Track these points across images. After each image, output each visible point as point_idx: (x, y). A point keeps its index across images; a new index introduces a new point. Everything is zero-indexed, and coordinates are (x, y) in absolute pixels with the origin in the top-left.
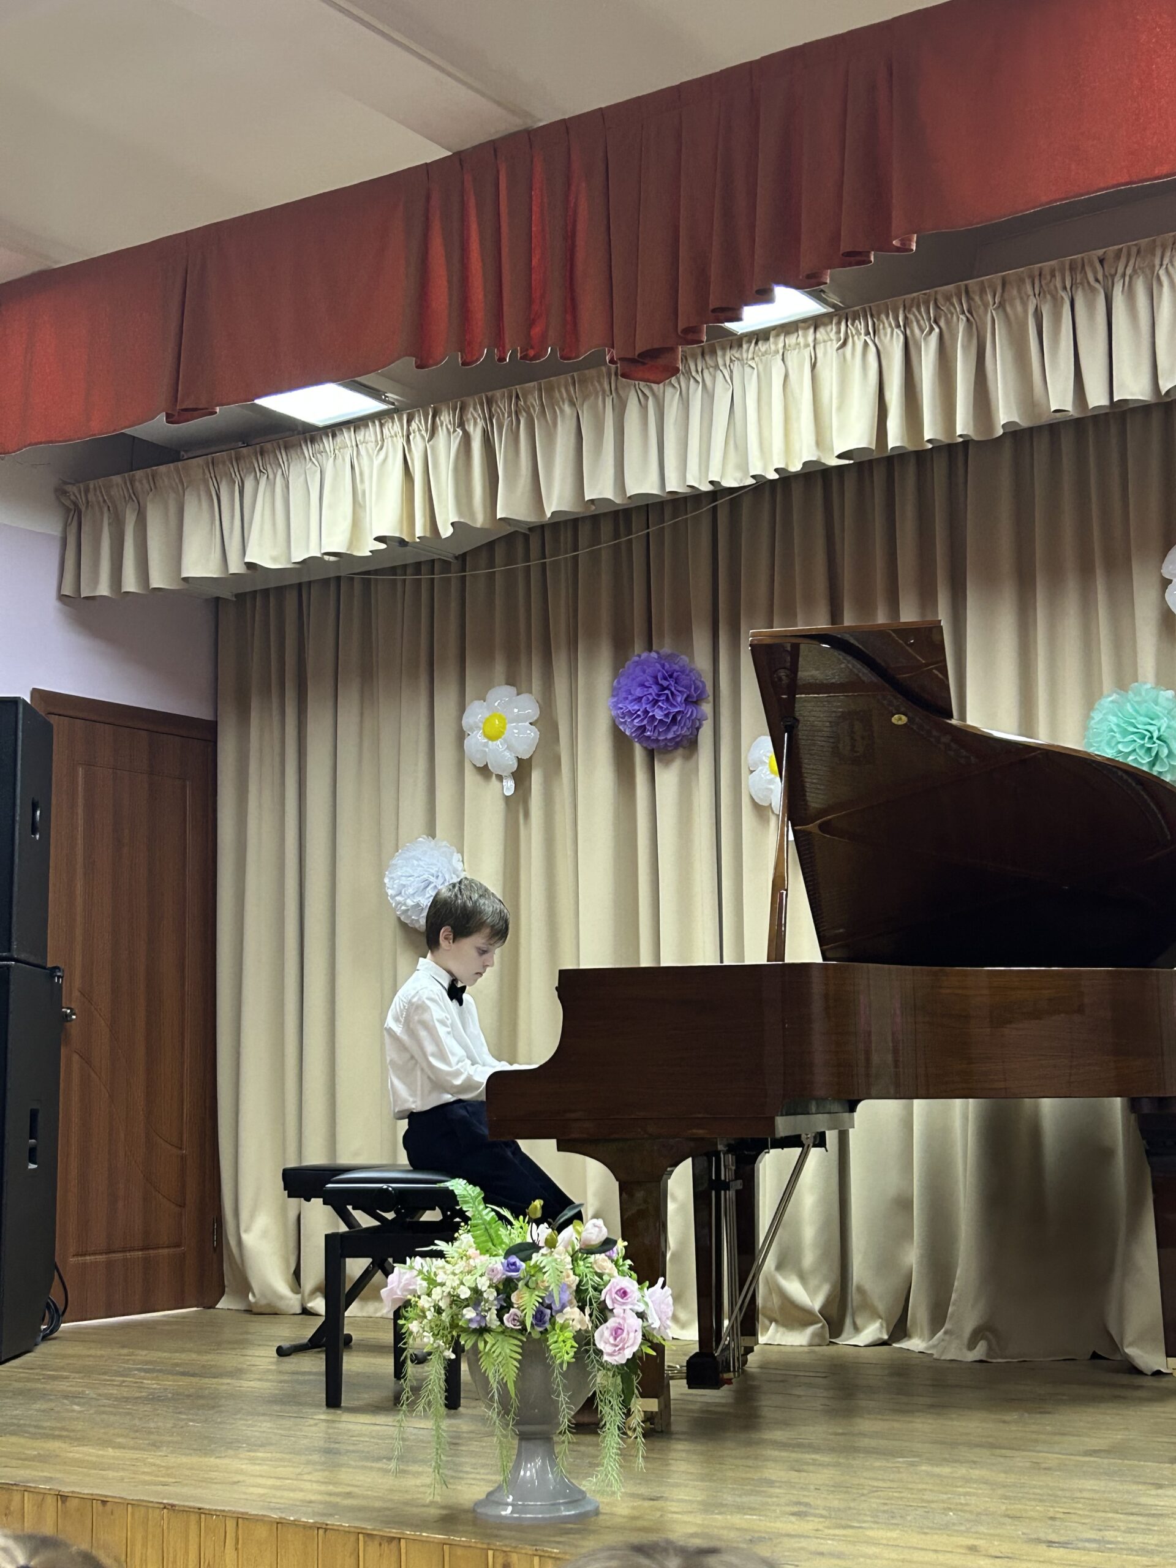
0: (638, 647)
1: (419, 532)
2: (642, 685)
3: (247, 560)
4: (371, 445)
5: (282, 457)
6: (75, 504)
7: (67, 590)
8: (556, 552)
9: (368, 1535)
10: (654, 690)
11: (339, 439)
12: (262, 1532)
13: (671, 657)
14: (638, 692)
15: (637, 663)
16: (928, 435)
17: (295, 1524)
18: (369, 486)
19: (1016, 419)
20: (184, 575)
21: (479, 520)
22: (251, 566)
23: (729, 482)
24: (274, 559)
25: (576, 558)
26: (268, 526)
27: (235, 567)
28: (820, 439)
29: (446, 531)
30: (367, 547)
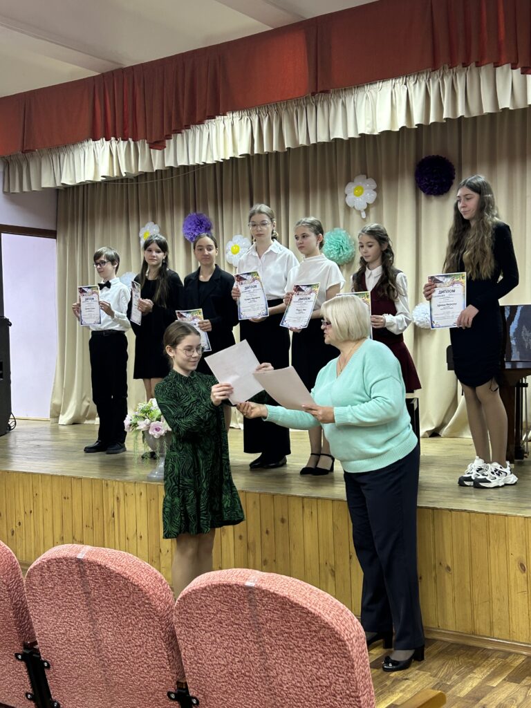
0: (191, 210)
1: (115, 175)
2: (190, 224)
3: (62, 182)
4: (99, 144)
5: (72, 147)
6: (7, 160)
7: (6, 190)
8: (166, 177)
9: (74, 478)
10: (194, 226)
11: (89, 142)
12: (48, 478)
13: (201, 214)
14: (189, 227)
15: (190, 217)
16: (265, 150)
17: (56, 476)
18: (99, 158)
19: (290, 146)
20: (43, 186)
21: (134, 171)
22: (63, 184)
23: (209, 162)
24: (71, 182)
25: (172, 179)
26: (68, 171)
27: (58, 184)
28: (235, 150)
29: (124, 175)
30: (100, 179)
